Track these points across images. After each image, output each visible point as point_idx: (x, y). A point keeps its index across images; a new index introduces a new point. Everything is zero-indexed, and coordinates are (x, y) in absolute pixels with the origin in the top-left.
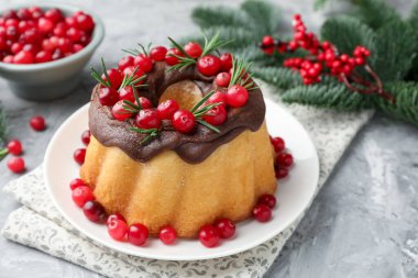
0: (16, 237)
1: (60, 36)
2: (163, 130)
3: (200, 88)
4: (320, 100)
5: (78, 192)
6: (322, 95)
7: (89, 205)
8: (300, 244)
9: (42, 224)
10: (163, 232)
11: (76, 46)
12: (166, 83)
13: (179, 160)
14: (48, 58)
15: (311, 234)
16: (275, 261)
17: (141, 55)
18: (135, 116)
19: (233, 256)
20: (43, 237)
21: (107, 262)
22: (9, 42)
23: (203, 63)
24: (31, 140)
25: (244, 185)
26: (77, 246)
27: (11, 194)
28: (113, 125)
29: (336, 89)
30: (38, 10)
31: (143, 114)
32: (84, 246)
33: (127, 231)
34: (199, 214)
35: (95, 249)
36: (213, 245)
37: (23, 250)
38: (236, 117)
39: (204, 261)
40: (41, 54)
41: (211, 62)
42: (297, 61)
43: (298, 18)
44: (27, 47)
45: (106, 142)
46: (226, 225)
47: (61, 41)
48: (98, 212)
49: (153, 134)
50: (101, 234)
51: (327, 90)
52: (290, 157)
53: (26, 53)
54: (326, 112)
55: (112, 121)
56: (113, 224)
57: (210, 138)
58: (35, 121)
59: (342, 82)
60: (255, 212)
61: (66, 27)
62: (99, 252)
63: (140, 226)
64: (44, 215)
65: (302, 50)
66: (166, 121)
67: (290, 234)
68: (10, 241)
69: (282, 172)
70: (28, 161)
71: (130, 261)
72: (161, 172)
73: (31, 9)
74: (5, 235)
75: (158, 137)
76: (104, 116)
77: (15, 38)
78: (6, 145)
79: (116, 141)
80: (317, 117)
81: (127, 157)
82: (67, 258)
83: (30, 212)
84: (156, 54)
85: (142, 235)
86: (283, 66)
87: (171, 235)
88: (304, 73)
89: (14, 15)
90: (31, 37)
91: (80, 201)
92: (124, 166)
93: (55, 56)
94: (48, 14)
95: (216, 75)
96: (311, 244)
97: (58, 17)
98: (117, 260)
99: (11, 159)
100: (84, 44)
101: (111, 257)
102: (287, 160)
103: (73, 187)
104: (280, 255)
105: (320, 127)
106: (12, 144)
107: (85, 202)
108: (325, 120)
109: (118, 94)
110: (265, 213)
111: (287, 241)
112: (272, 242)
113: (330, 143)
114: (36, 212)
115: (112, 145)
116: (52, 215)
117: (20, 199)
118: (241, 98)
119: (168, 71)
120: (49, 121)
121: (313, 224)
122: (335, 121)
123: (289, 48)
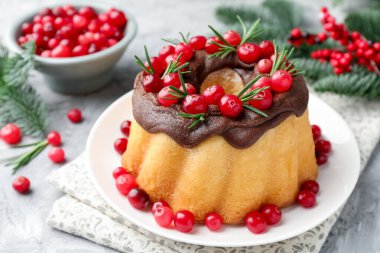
0: (61, 225)
1: (94, 31)
2: (210, 115)
3: (241, 76)
4: (353, 88)
5: (122, 180)
6: (354, 84)
7: (133, 192)
8: (346, 230)
9: (87, 212)
10: (210, 218)
11: (111, 41)
12: (207, 70)
13: (227, 145)
14: (85, 52)
15: (356, 220)
16: (323, 247)
17: (182, 44)
18: (181, 101)
19: (280, 243)
20: (88, 225)
21: (154, 249)
22: (46, 38)
23: (243, 51)
24: (69, 132)
25: (289, 170)
26: (123, 233)
27: (54, 184)
28: (159, 111)
29: (367, 78)
30: (72, 8)
31: (189, 100)
32: (130, 233)
33: (174, 218)
34: (246, 200)
35: (140, 237)
36: (261, 231)
37: (68, 238)
38: (282, 102)
39: (251, 247)
40: (77, 49)
41: (252, 49)
42: (325, 52)
43: (325, 10)
44: (64, 42)
45: (151, 129)
46: (273, 211)
47: (97, 36)
48: (143, 199)
49: (201, 119)
50: (148, 221)
51: (358, 79)
52: (328, 144)
53: (64, 47)
54: (357, 101)
55: (158, 108)
56: (159, 211)
57: (258, 123)
58: (72, 113)
59: (372, 70)
60: (301, 197)
61: (100, 24)
62: (145, 240)
63: (186, 213)
64: (88, 203)
65: (331, 41)
66: (212, 107)
67: (335, 220)
68: (55, 229)
69: (322, 158)
70: (68, 152)
71: (176, 248)
72: (209, 157)
73: (65, 7)
74: (50, 224)
75: (206, 123)
76: (149, 103)
77: (51, 34)
78: (45, 137)
79: (162, 127)
80: (349, 106)
81: (174, 143)
82: (112, 246)
83: (74, 200)
84: (195, 43)
85: (189, 222)
86: (312, 58)
87: (218, 221)
88: (335, 63)
89: (50, 13)
90: (68, 32)
91: (125, 190)
92: (171, 152)
93: (92, 49)
94: (82, 11)
95: (257, 62)
96: (356, 230)
97: (91, 14)
98: (163, 247)
99: (51, 150)
100: (119, 39)
101: (157, 244)
102: (326, 147)
103: (116, 175)
104: (327, 241)
105: (353, 115)
106: (51, 136)
107: (129, 189)
108: (357, 109)
109: (163, 81)
110: (310, 200)
111: (333, 228)
112: (318, 228)
113: (364, 131)
114: (80, 201)
115: (158, 131)
116: (96, 203)
117: (64, 188)
118: (286, 83)
119: (209, 59)
120: (85, 113)
121: (355, 210)
122: (367, 110)
123: (317, 39)
